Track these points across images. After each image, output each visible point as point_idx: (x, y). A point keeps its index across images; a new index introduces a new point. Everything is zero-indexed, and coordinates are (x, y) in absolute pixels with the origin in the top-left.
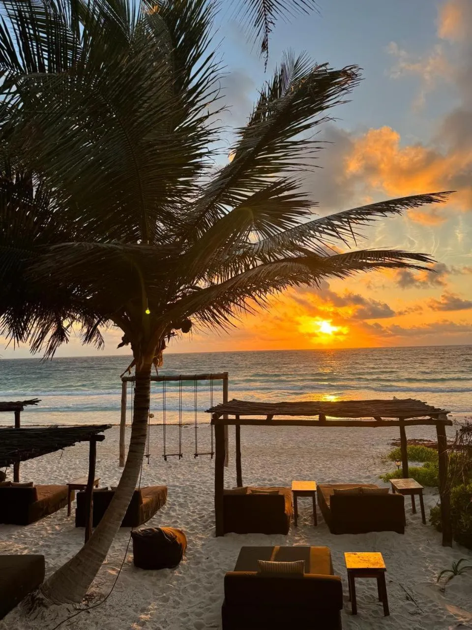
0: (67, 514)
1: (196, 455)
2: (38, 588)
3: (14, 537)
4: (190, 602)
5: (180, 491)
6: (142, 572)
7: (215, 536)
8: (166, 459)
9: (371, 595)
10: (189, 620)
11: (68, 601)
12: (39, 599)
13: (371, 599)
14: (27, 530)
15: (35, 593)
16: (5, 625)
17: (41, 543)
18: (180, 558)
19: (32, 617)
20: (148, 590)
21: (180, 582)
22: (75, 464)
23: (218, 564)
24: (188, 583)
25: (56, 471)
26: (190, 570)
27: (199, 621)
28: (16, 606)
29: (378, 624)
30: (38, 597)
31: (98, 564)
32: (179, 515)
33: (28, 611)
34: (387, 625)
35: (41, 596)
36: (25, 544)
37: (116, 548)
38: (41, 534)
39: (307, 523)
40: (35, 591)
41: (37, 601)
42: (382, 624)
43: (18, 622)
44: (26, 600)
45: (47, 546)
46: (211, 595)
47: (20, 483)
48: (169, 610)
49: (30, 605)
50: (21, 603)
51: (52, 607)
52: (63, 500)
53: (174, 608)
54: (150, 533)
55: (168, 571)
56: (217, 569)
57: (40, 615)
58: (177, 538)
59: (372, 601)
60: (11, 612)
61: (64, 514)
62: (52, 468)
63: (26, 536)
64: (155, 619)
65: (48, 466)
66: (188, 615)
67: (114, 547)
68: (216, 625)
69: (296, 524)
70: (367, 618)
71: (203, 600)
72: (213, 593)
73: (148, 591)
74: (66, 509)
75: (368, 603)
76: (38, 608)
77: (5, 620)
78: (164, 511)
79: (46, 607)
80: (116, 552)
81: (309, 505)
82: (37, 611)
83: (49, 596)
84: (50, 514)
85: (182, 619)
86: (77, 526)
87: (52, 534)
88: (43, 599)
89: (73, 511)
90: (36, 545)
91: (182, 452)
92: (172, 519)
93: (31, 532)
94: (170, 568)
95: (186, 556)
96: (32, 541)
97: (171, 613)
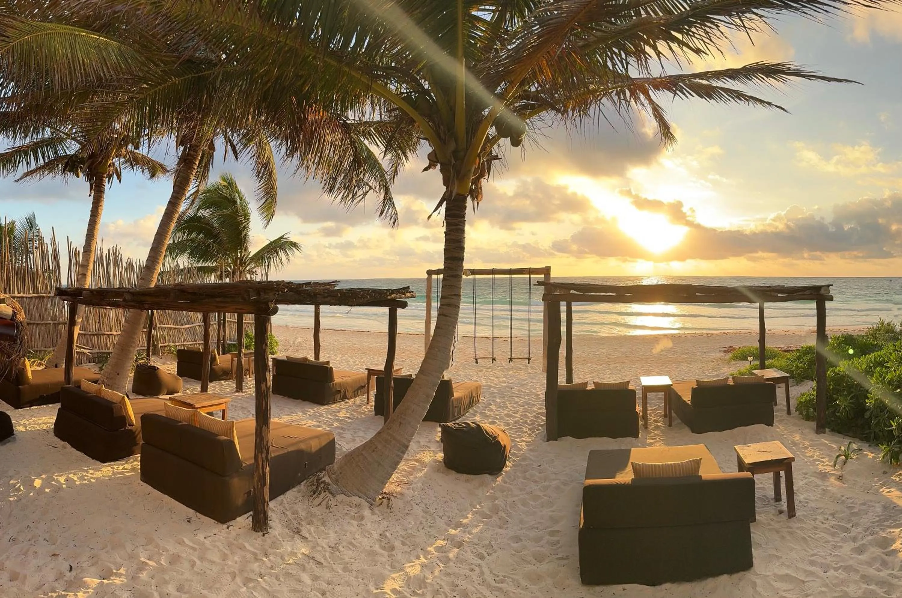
0: (366, 401)
1: (511, 360)
2: (325, 470)
3: (309, 413)
4: (521, 522)
5: (496, 391)
6: (453, 475)
7: (546, 440)
8: (477, 362)
9: (765, 496)
10: (524, 548)
11: (361, 495)
12: (324, 482)
13: (765, 501)
14: (323, 409)
15: (321, 475)
16: (286, 502)
17: (336, 424)
18: (504, 465)
19: (317, 501)
20: (463, 498)
21: (505, 493)
22: (377, 361)
23: (555, 474)
24: (517, 496)
25: (358, 365)
26: (516, 479)
27: (538, 549)
28: (299, 483)
29: (786, 530)
30: (323, 479)
31: (398, 456)
32: (497, 415)
33: (312, 493)
34: (797, 528)
35: (327, 479)
36: (320, 422)
37: (422, 444)
38: (337, 416)
39: (659, 424)
40: (322, 472)
41: (322, 485)
42: (791, 528)
43: (300, 503)
44: (311, 480)
45: (342, 428)
46: (551, 513)
47: (320, 361)
48: (494, 530)
49: (315, 487)
50: (305, 482)
51: (340, 497)
52: (363, 387)
53: (500, 527)
54: (464, 427)
55: (487, 477)
56: (554, 480)
57: (324, 503)
58: (500, 437)
59: (767, 503)
60: (294, 489)
61: (363, 401)
62: (354, 362)
63: (321, 415)
64: (476, 541)
65: (351, 360)
66: (521, 540)
67: (419, 442)
68: (565, 557)
69: (646, 426)
70: (770, 525)
71: (542, 521)
72: (553, 511)
73: (463, 500)
74: (365, 396)
75: (763, 506)
76: (323, 494)
77: (286, 497)
78: (478, 410)
79: (333, 495)
80: (421, 447)
81: (656, 406)
82: (321, 496)
83: (336, 482)
84: (348, 399)
85: (515, 545)
86: (376, 414)
87: (349, 418)
88: (329, 485)
89: (372, 399)
90: (329, 425)
91: (495, 356)
92: (488, 419)
93: (327, 412)
94: (491, 474)
95: (510, 462)
96: (327, 421)
97: (497, 534)
